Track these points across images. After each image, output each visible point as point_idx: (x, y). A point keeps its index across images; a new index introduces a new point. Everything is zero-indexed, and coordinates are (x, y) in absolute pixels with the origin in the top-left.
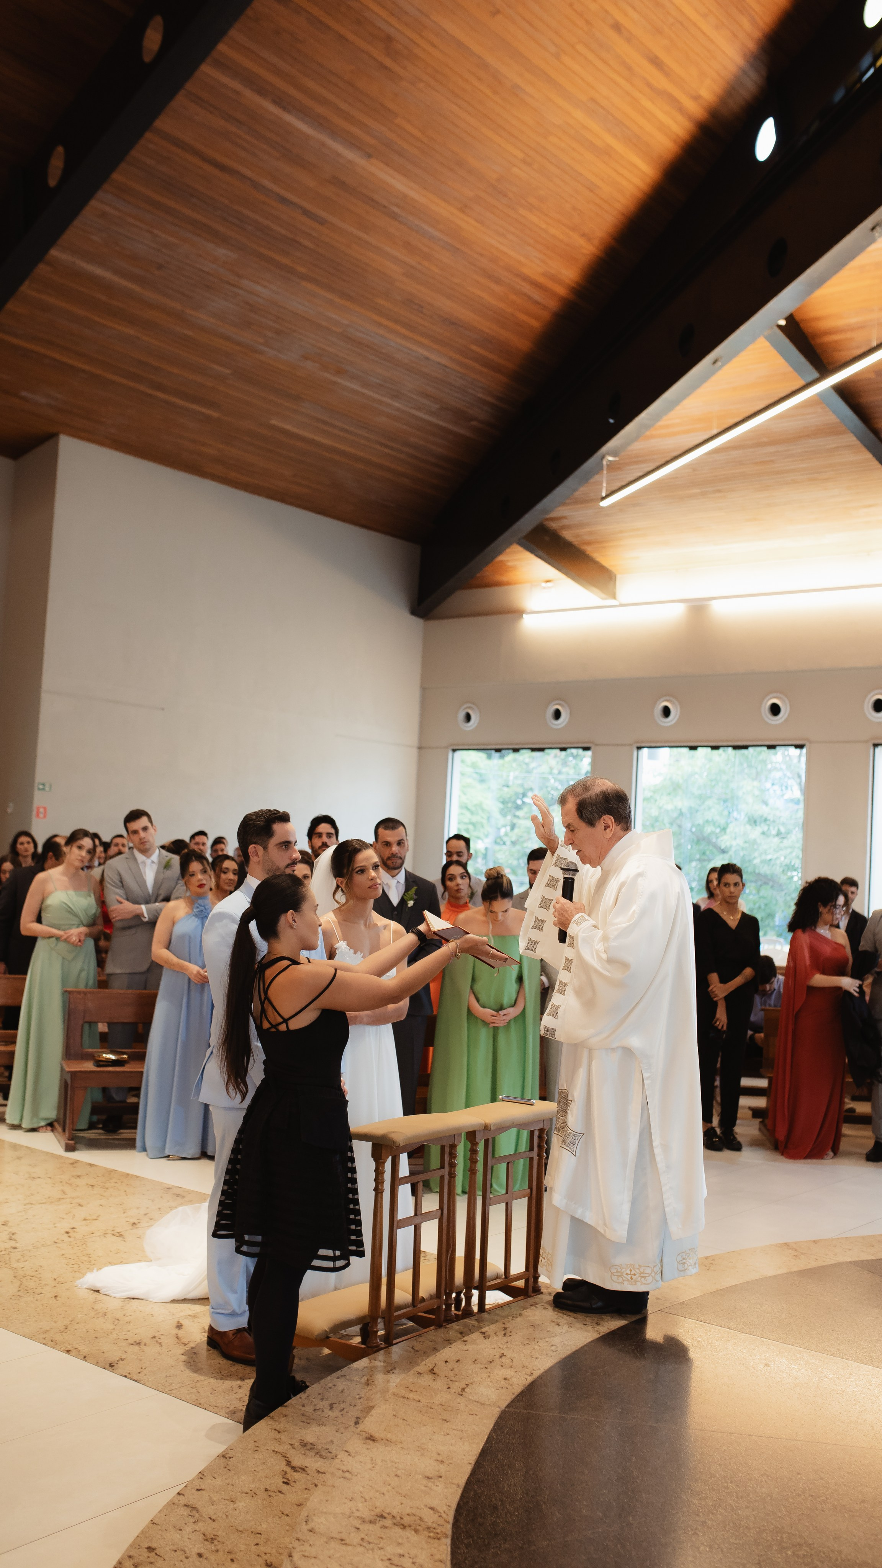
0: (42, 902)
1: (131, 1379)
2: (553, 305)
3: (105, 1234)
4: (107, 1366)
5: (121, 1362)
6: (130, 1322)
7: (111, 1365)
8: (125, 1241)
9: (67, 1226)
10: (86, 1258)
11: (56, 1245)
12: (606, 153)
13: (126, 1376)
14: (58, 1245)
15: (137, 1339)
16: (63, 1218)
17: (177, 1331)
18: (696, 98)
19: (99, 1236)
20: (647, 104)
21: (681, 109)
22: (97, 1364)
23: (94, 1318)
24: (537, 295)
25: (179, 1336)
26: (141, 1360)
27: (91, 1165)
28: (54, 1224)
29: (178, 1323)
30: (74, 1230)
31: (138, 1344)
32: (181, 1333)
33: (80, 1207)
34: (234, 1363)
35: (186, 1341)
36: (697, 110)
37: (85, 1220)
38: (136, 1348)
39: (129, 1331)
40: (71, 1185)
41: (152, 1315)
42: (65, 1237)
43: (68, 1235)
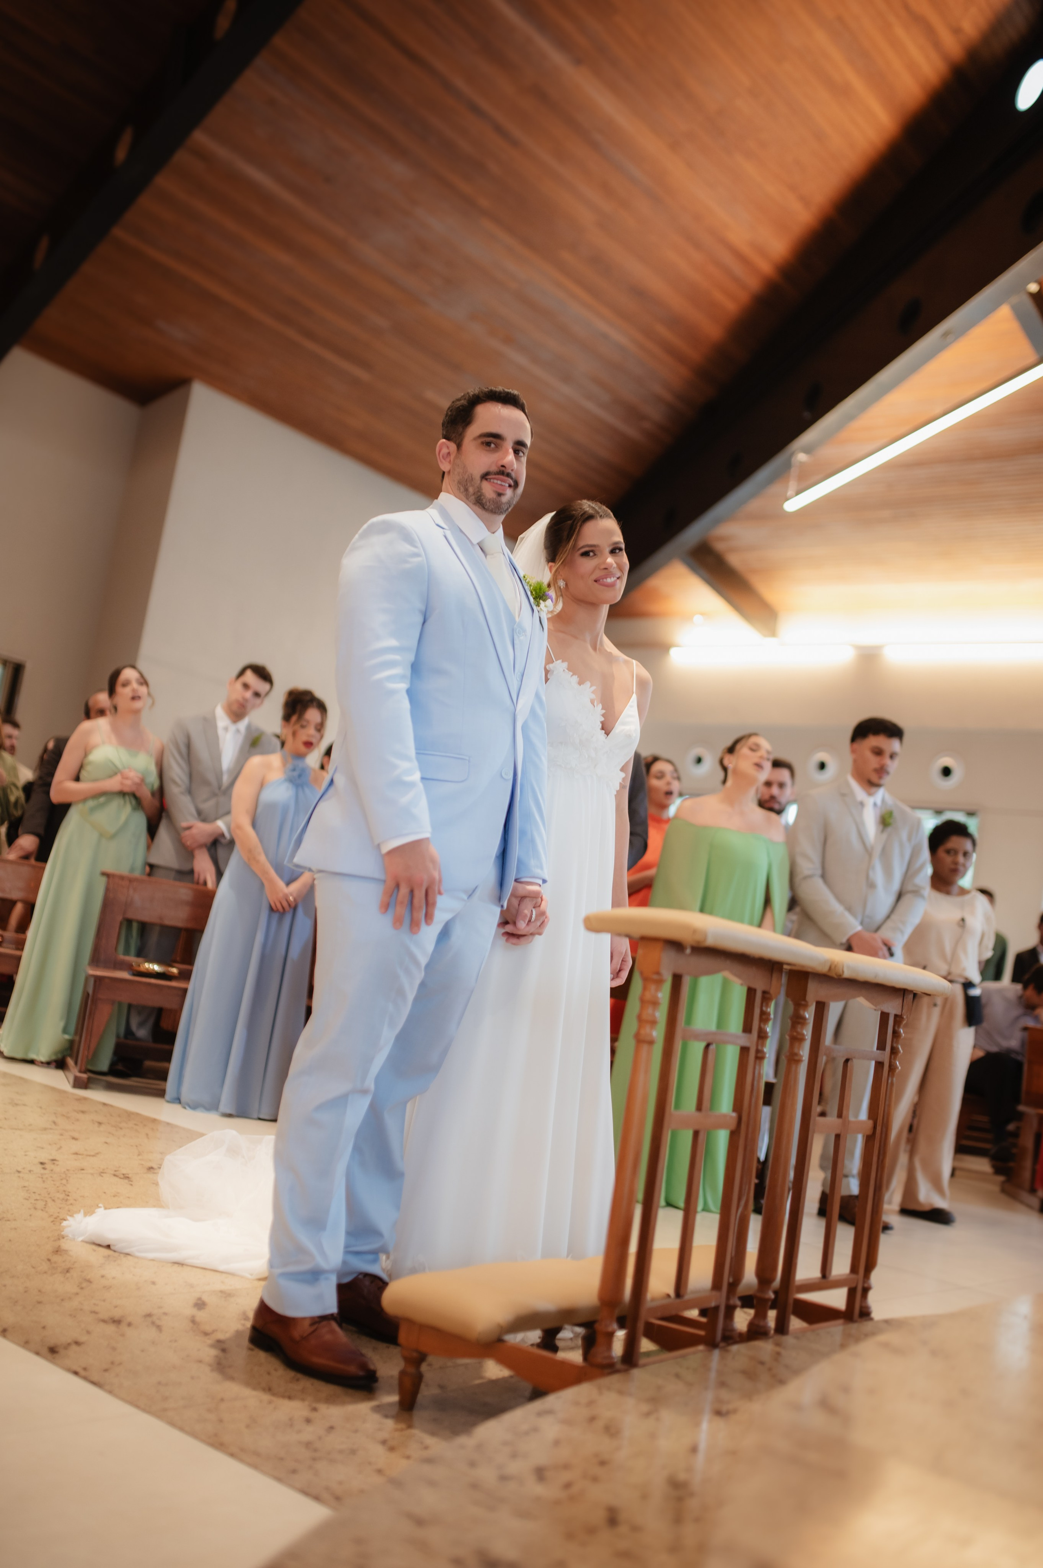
0: (86, 755)
1: (85, 1378)
2: (754, 284)
3: (102, 1173)
4: (45, 1351)
5: (74, 1347)
6: (111, 1287)
7: (53, 1350)
8: (132, 1185)
9: (44, 1156)
10: (62, 1196)
11: (17, 1174)
12: (842, 92)
13: (76, 1373)
14: (21, 1175)
15: (117, 1314)
16: (42, 1148)
17: (194, 1311)
18: (956, 31)
19: (92, 1174)
20: (900, 31)
21: (936, 44)
22: (26, 1344)
23: (45, 1273)
24: (738, 269)
25: (198, 1319)
26: (114, 1349)
27: (105, 1104)
28: (25, 1152)
29: (200, 1299)
30: (55, 1162)
31: (117, 1322)
32: (201, 1315)
33: (74, 1141)
34: (299, 1376)
35: (208, 1328)
36: (954, 47)
37: (76, 1154)
38: (111, 1329)
39: (104, 1301)
40: (68, 1118)
41: (154, 1283)
42: (38, 1169)
43: (43, 1166)
